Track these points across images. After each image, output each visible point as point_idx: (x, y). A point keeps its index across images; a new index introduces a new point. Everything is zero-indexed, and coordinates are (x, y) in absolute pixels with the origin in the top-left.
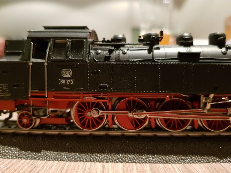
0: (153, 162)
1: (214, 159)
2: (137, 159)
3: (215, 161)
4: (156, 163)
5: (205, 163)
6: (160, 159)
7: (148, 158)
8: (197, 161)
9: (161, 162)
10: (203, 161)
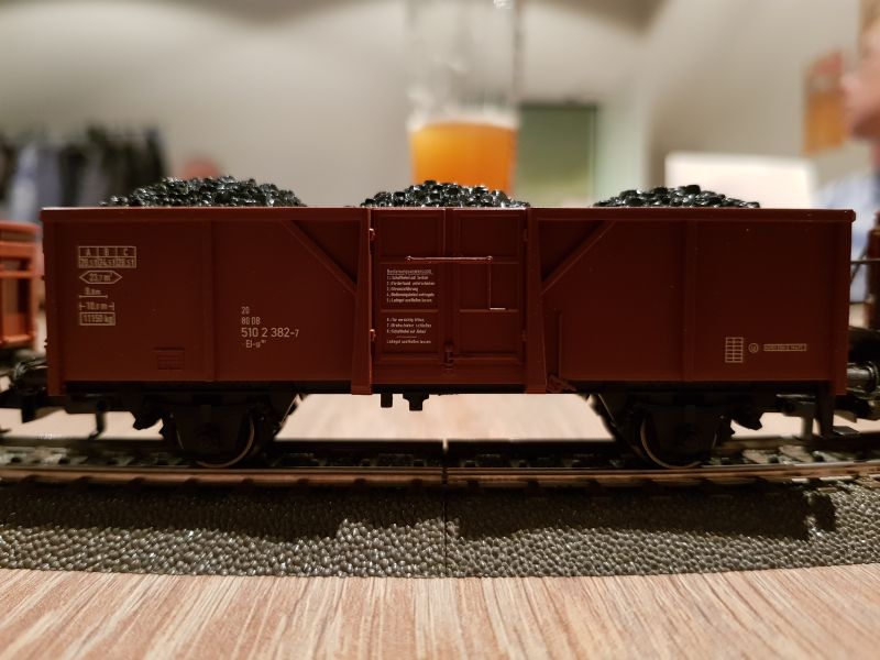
0: (88, 566)
1: (294, 563)
2: (39, 555)
3: (298, 568)
4: (94, 571)
5: (258, 574)
6: (114, 558)
7: (75, 552)
8: (233, 569)
9: (112, 565)
10: (255, 568)
